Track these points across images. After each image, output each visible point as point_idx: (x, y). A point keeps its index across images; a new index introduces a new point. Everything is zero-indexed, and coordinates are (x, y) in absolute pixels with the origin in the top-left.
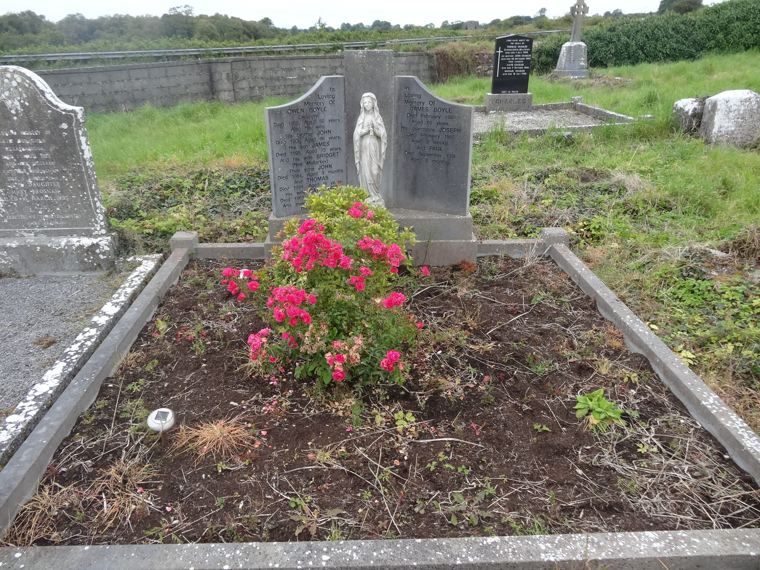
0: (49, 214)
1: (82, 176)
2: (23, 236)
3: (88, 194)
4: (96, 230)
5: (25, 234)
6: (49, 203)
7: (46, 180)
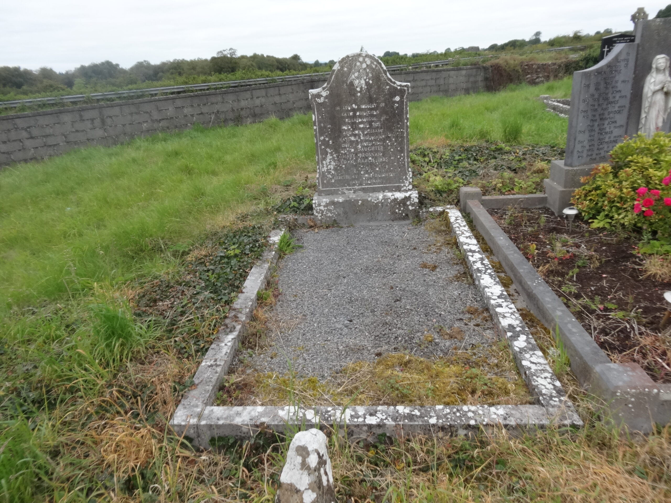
0: (369, 174)
1: (403, 141)
2: (344, 193)
3: (404, 155)
4: (405, 186)
5: (346, 192)
6: (372, 165)
7: (373, 145)
